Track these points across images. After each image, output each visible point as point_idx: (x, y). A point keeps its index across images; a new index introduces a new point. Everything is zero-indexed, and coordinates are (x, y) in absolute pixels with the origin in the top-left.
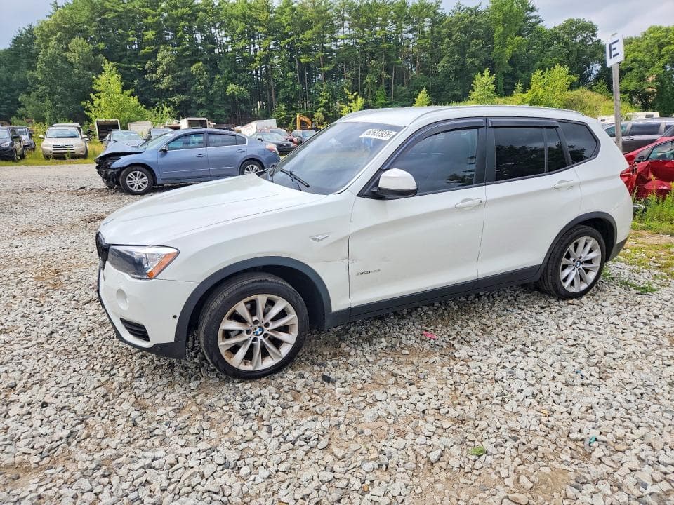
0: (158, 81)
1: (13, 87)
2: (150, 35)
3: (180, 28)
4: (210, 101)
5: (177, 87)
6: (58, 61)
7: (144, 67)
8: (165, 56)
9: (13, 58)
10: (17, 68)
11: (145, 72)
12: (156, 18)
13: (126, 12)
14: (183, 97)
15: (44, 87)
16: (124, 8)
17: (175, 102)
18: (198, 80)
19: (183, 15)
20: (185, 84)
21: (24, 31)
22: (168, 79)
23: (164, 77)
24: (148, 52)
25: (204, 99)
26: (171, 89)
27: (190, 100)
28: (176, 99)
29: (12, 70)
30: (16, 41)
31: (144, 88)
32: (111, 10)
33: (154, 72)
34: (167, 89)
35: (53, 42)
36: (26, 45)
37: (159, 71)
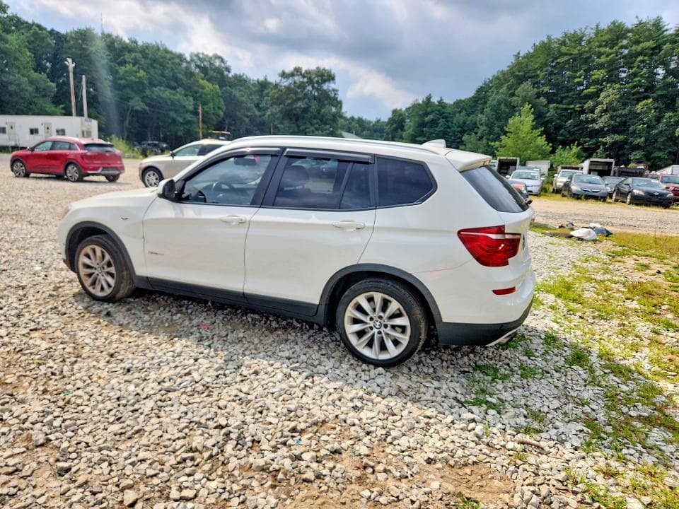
0: (594, 121)
1: (466, 128)
2: (598, 74)
3: (636, 64)
4: (650, 142)
5: (613, 126)
6: (503, 106)
7: (582, 107)
8: (609, 95)
9: (473, 104)
10: (473, 113)
11: (583, 112)
12: (610, 57)
13: (581, 54)
14: (617, 137)
15: (485, 128)
16: (579, 50)
17: (606, 143)
18: (641, 119)
19: (643, 49)
20: (624, 124)
21: (488, 81)
22: (605, 118)
23: (601, 117)
24: (592, 92)
25: (642, 139)
26: (605, 129)
27: (625, 142)
28: (608, 139)
29: (468, 115)
30: (480, 90)
31: (576, 129)
32: (566, 54)
33: (592, 111)
34: (601, 129)
35: (504, 89)
36: (486, 93)
37: (597, 110)
